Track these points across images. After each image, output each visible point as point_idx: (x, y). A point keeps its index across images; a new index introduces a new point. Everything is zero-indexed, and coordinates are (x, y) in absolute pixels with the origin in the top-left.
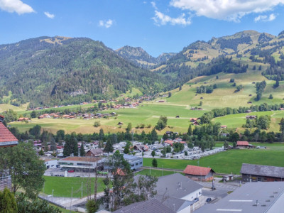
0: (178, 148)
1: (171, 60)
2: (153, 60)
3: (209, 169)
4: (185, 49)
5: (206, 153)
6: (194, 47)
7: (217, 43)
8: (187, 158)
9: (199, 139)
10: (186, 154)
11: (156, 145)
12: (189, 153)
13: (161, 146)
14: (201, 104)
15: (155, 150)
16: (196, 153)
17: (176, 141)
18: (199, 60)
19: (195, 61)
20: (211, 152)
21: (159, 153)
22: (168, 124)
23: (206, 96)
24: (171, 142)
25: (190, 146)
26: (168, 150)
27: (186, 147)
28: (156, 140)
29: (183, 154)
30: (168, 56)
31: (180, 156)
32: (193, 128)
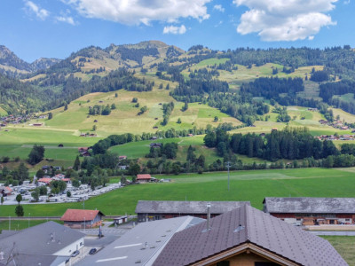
0: (58, 187)
1: (53, 68)
2: (26, 66)
3: (97, 211)
4: (74, 55)
5: (97, 192)
6: (85, 54)
7: (117, 51)
8: (70, 200)
9: (89, 174)
10: (69, 195)
11: (26, 186)
12: (73, 193)
13: (33, 186)
14: (94, 129)
15: (23, 192)
16: (84, 192)
17: (56, 178)
18: (92, 71)
19: (87, 73)
21: (29, 197)
22: (46, 155)
23: (101, 118)
24: (48, 180)
25: (76, 184)
26: (43, 192)
27: (69, 186)
28: (27, 178)
29: (64, 196)
30: (49, 62)
31: (60, 198)
32: (82, 159)
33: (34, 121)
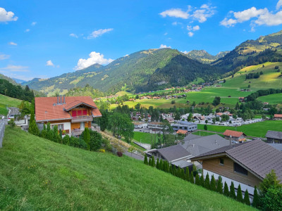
0: (225, 118)
1: (225, 56)
2: (213, 57)
3: (242, 133)
4: (237, 48)
5: (246, 122)
6: (243, 46)
7: (264, 39)
8: (231, 125)
9: (243, 112)
10: (230, 122)
11: (211, 116)
12: (233, 122)
13: (214, 116)
14: (249, 86)
15: (209, 119)
16: (239, 122)
17: (225, 113)
18: (248, 54)
19: (245, 56)
20: (251, 121)
21: (211, 121)
22: (221, 102)
23: (253, 80)
24: (221, 114)
25: (234, 117)
26: (217, 120)
27: (231, 118)
28: (211, 112)
29: (228, 123)
30: (224, 53)
31: (226, 124)
32: (240, 104)
33: (217, 85)
